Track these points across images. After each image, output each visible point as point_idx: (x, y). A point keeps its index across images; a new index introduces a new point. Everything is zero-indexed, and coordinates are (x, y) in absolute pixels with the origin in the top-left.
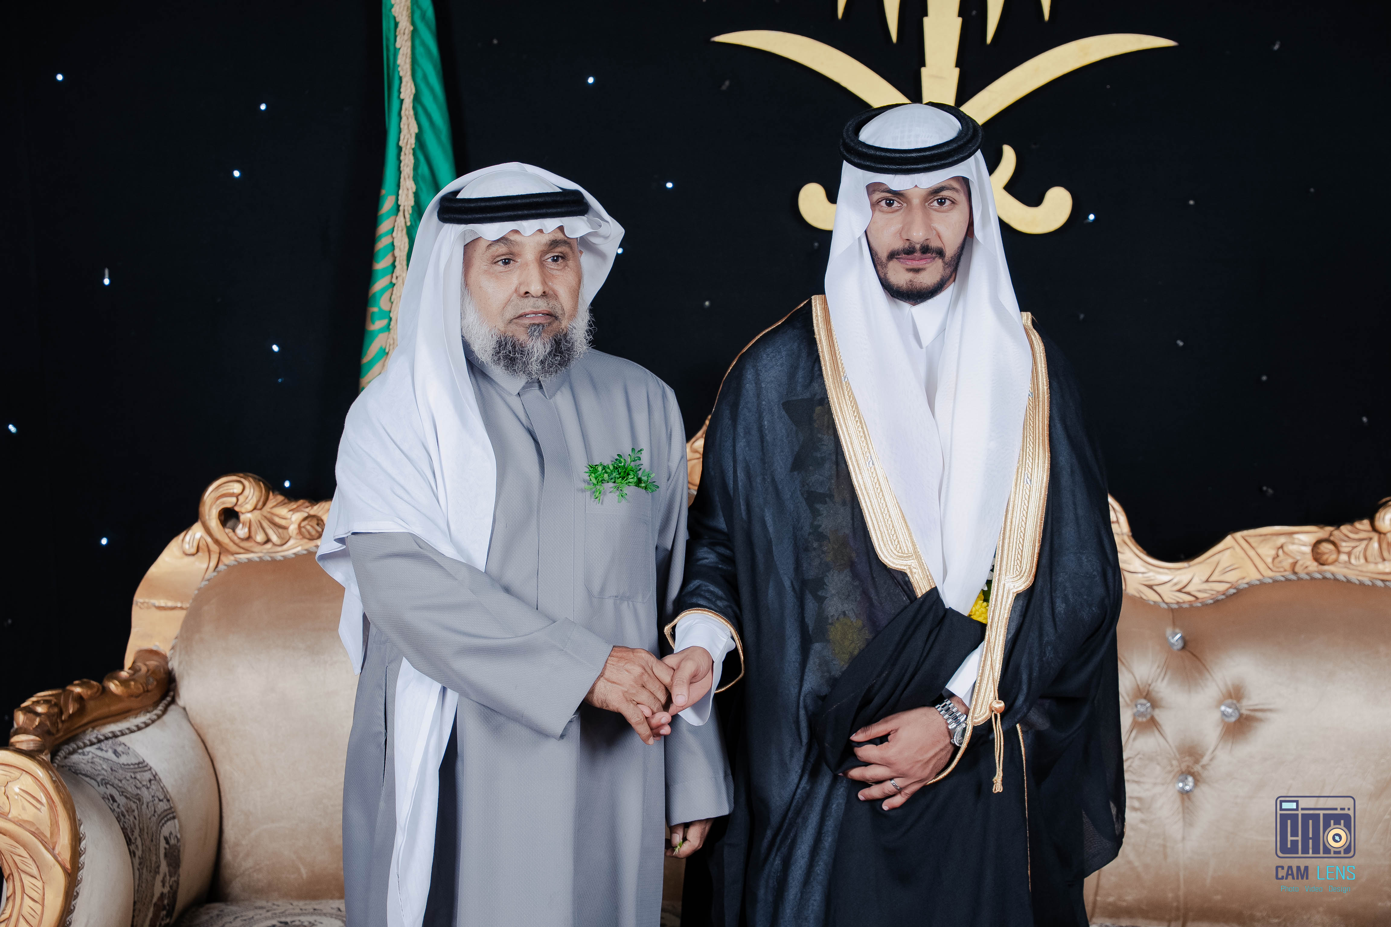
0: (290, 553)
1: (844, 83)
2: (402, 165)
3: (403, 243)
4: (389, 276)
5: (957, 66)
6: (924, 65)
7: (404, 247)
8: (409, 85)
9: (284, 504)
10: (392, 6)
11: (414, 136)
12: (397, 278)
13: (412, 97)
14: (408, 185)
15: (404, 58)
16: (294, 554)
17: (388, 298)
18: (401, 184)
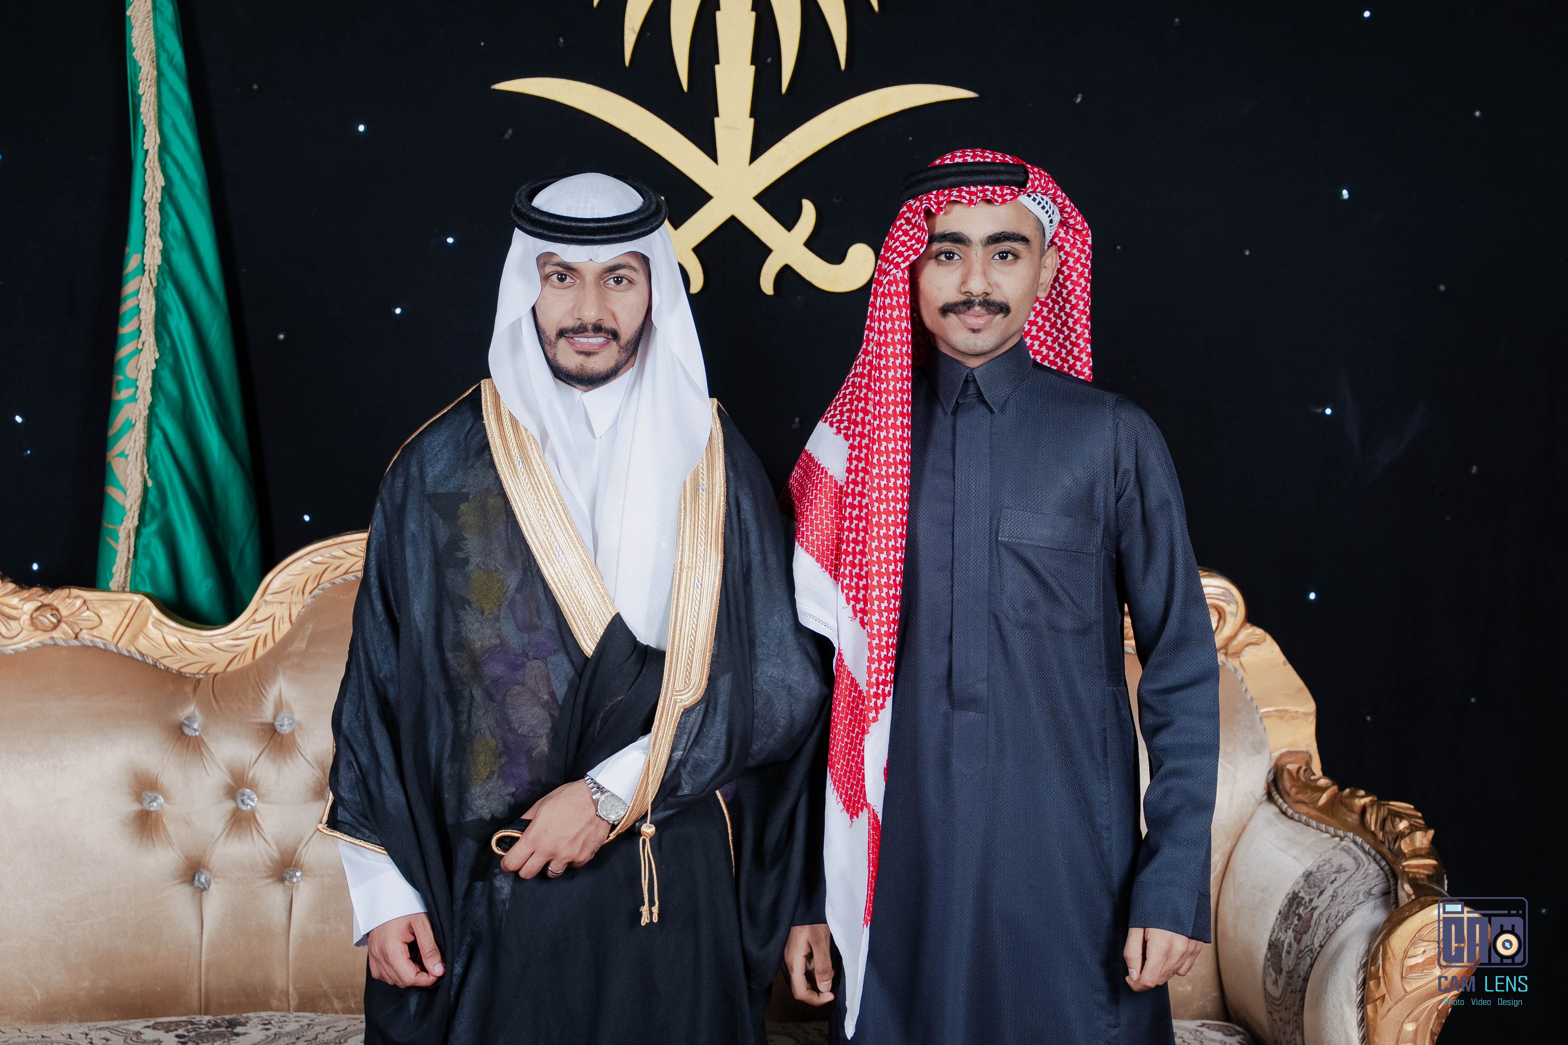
0: (21, 646)
1: (633, 134)
2: (147, 220)
3: (149, 305)
4: (135, 342)
5: (751, 116)
6: (717, 115)
7: (151, 310)
8: (153, 134)
9: (16, 592)
10: (134, 49)
11: (159, 189)
12: (143, 343)
13: (156, 147)
14: (154, 243)
15: (148, 105)
16: (26, 647)
17: (135, 365)
18: (146, 242)
